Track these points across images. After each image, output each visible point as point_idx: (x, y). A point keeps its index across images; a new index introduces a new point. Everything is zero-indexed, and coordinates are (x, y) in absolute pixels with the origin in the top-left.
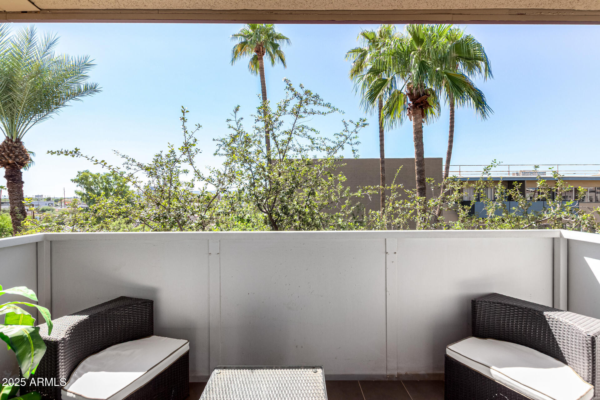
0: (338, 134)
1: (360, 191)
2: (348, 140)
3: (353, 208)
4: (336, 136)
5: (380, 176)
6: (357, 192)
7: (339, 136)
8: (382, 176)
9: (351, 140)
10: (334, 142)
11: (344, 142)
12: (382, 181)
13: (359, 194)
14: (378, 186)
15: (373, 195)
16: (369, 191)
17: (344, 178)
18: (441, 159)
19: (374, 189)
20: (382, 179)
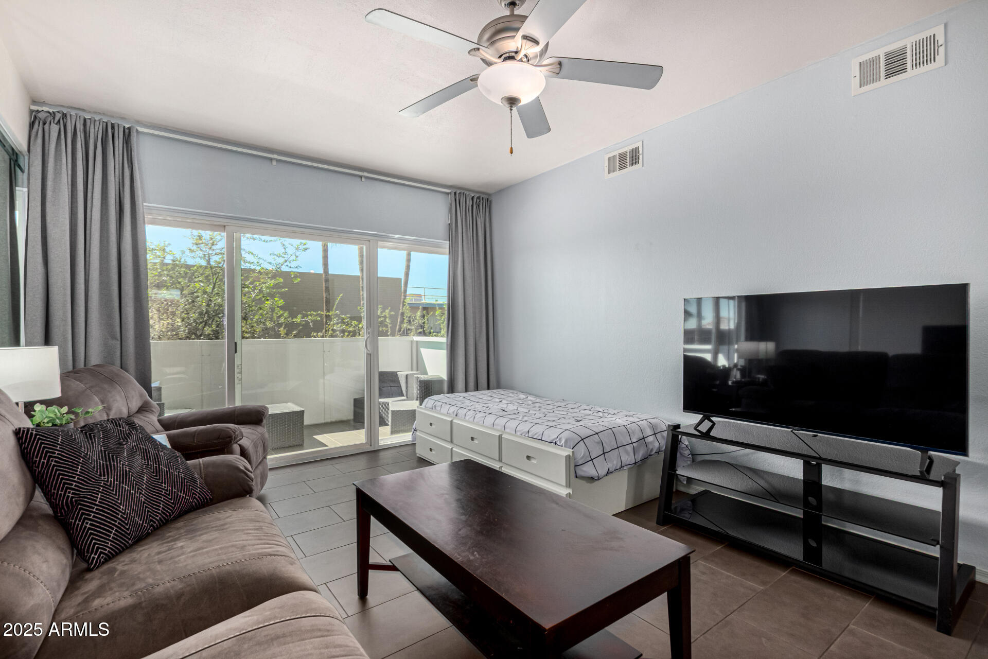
0: (275, 255)
1: (299, 316)
2: (287, 263)
3: (295, 332)
4: (272, 255)
5: (323, 298)
6: (296, 317)
7: (276, 258)
8: (326, 297)
9: (290, 262)
10: (270, 263)
11: (282, 265)
12: (326, 305)
13: (298, 320)
14: (319, 312)
15: (314, 322)
16: (310, 317)
17: (281, 302)
18: (401, 279)
19: (316, 315)
20: (326, 302)
